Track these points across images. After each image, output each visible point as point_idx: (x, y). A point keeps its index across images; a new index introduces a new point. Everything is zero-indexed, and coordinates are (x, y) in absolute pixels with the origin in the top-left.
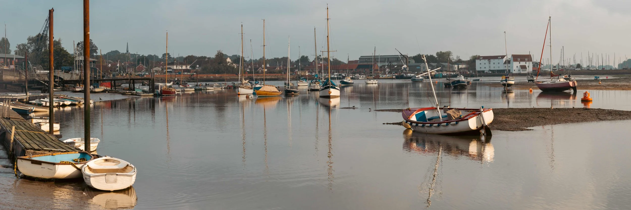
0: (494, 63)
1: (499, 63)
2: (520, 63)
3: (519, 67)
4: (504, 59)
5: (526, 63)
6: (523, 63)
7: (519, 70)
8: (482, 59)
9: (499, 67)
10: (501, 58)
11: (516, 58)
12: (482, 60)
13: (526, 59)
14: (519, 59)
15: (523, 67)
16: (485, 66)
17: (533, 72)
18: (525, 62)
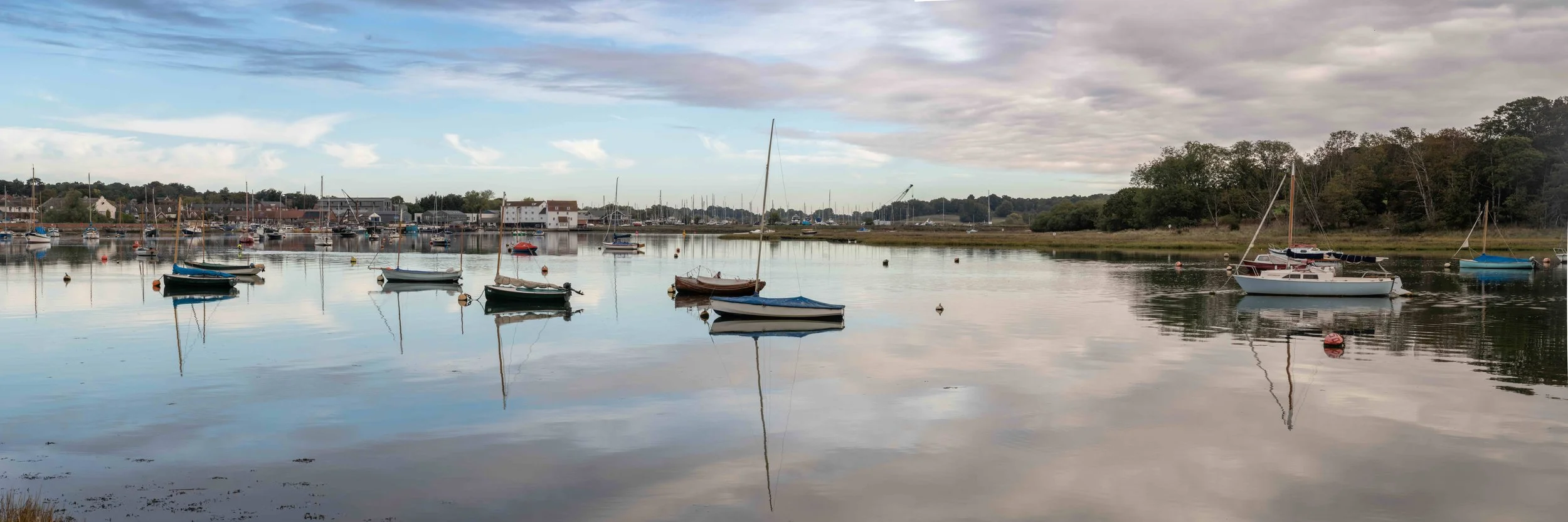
0: (526, 213)
1: (533, 213)
2: (558, 213)
3: (557, 220)
4: (540, 206)
5: (568, 213)
6: (563, 214)
7: (557, 224)
8: (511, 206)
9: (533, 219)
10: (536, 205)
11: (553, 205)
12: (509, 208)
13: (568, 208)
14: (557, 208)
15: (563, 220)
16: (514, 216)
17: (578, 227)
18: (566, 213)
